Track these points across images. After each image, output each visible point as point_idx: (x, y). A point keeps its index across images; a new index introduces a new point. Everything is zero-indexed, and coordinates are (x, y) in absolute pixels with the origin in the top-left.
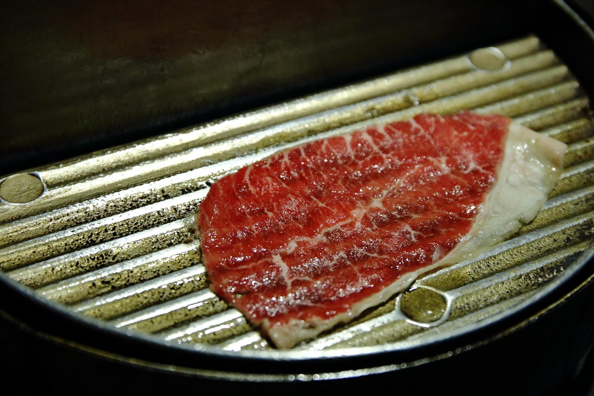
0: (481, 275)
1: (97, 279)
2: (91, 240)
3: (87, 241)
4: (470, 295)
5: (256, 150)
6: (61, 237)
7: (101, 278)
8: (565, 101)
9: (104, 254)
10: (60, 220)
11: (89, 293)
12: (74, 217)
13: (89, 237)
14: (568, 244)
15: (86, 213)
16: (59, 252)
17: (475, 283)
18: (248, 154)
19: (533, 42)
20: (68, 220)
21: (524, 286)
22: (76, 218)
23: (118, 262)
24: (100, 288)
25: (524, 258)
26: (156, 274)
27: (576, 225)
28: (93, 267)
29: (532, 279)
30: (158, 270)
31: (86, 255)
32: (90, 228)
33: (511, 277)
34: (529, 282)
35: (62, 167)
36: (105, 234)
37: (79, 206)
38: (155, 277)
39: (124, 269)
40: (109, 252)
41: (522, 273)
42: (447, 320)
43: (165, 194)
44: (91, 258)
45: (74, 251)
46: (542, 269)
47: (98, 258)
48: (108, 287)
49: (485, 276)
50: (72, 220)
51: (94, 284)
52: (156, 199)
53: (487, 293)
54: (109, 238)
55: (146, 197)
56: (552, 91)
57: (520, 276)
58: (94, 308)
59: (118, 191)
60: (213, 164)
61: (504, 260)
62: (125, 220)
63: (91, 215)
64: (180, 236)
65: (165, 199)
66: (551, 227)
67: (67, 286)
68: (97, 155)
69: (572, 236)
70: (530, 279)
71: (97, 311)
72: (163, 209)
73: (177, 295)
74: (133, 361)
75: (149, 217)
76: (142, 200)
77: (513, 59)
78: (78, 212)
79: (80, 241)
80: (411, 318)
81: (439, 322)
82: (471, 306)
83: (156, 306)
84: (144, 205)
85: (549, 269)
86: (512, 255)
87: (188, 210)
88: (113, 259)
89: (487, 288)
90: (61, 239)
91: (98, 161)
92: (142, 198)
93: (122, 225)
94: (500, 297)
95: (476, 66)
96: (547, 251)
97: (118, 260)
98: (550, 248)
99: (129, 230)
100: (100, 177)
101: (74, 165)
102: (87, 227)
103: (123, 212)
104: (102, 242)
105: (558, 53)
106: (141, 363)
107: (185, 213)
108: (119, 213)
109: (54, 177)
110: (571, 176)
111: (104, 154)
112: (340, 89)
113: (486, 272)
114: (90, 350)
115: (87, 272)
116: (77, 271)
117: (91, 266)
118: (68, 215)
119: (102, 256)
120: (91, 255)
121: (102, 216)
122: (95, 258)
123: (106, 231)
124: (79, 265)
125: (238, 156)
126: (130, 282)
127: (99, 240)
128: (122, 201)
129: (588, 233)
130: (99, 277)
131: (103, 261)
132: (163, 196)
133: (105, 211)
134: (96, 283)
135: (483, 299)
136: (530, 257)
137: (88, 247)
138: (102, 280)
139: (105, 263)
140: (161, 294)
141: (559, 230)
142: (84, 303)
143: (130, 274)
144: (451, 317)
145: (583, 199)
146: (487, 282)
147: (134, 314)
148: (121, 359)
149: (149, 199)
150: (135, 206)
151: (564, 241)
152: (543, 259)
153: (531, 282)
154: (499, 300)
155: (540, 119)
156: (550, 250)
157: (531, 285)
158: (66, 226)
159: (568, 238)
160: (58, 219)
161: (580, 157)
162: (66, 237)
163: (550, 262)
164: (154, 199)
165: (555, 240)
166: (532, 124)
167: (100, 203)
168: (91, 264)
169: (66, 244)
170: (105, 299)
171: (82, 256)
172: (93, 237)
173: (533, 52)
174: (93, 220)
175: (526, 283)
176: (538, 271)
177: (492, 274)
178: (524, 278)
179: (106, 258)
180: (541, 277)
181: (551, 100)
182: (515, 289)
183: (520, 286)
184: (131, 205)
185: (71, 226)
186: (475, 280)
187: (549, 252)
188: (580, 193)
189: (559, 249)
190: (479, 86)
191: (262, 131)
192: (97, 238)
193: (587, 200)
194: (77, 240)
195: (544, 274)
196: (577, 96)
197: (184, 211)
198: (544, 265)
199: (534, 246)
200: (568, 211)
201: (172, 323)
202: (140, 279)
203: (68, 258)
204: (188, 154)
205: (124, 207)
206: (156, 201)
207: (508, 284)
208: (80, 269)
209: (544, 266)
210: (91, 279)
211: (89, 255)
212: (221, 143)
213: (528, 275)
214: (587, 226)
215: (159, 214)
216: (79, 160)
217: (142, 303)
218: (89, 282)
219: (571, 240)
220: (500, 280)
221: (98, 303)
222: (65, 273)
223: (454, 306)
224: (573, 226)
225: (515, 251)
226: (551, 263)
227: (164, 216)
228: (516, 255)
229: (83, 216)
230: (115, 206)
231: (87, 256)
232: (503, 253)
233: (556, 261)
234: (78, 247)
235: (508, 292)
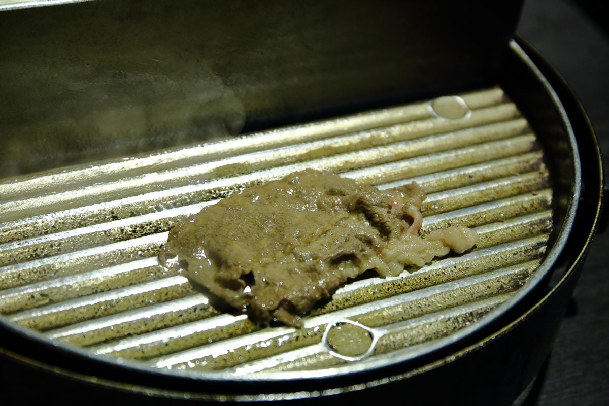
0: (410, 315)
1: (37, 292)
2: (36, 254)
3: (32, 255)
4: (397, 333)
5: (209, 179)
6: (7, 249)
7: (40, 291)
8: (519, 154)
9: (46, 268)
10: (8, 233)
11: (26, 305)
12: (22, 231)
13: (34, 251)
14: (501, 291)
15: (34, 227)
16: (3, 263)
17: (403, 323)
18: (201, 182)
19: (497, 93)
20: (16, 233)
21: (451, 328)
22: (24, 232)
23: (58, 277)
24: (38, 300)
25: (456, 302)
26: (94, 291)
27: (511, 274)
28: (34, 280)
29: (461, 322)
30: (97, 288)
31: (28, 268)
32: (36, 242)
33: (439, 319)
34: (457, 325)
35: (17, 182)
36: (50, 249)
37: (28, 221)
38: (93, 293)
39: (63, 284)
40: (52, 266)
41: (451, 316)
42: (371, 356)
43: (114, 215)
44: (33, 271)
45: (17, 263)
46: (471, 314)
47: (40, 272)
48: (46, 300)
49: (414, 316)
50: (20, 233)
51: (33, 297)
52: (104, 219)
53: (414, 332)
54: (54, 254)
55: (95, 216)
56: (509, 143)
57: (449, 319)
58: (29, 319)
59: (69, 209)
60: (165, 189)
61: (436, 302)
62: (72, 237)
63: (39, 230)
64: (123, 256)
65: (113, 220)
66: (486, 274)
67: (6, 297)
68: (53, 173)
69: (505, 284)
70: (458, 322)
71: (32, 321)
72: (110, 230)
73: (111, 312)
74: (57, 371)
75: (95, 236)
76: (90, 220)
77: (474, 109)
78: (26, 226)
79: (24, 254)
80: (336, 351)
81: (363, 356)
82: (396, 344)
83: (89, 321)
84: (92, 224)
85: (478, 314)
86: (444, 299)
87: (134, 232)
88: (55, 273)
89: (415, 328)
90: (7, 250)
91: (53, 179)
92: (90, 218)
93: (68, 242)
94: (427, 337)
95: (437, 113)
96: (480, 296)
97: (60, 274)
98: (482, 294)
99: (74, 247)
100: (53, 194)
101: (29, 181)
102: (33, 242)
103: (70, 230)
104: (46, 256)
105: (519, 107)
106: (65, 373)
107: (131, 234)
108: (67, 230)
109: (8, 191)
110: (513, 227)
111: (59, 172)
112: (300, 126)
113: (416, 313)
114: (17, 357)
115: (27, 284)
116: (18, 283)
117: (33, 279)
118: (16, 228)
119: (44, 270)
120: (34, 268)
121: (49, 232)
122: (37, 271)
123: (52, 246)
124: (21, 277)
125: (191, 184)
126: (68, 297)
127: (44, 254)
128: (71, 219)
129: (522, 282)
130: (38, 289)
131: (44, 275)
132: (112, 217)
133: (54, 227)
134: (35, 295)
135: (410, 338)
136: (462, 301)
137: (32, 260)
138: (41, 293)
139: (46, 277)
140: (97, 311)
141: (494, 277)
142: (20, 314)
143: (70, 289)
144: (376, 353)
145: (523, 249)
146: (415, 322)
147: (67, 327)
148: (45, 367)
149: (98, 218)
150: (82, 225)
151: (498, 289)
152: (473, 304)
153: (459, 326)
154: (425, 340)
155: (492, 169)
156: (482, 296)
157: (459, 328)
158: (13, 239)
159: (502, 286)
160: (6, 231)
161: (526, 209)
162: (11, 249)
163: (480, 307)
164: (103, 219)
165: (489, 287)
166: (484, 173)
167: (49, 219)
168: (33, 277)
169: (10, 256)
170: (41, 311)
171: (25, 269)
172: (38, 252)
173: (496, 104)
174: (41, 235)
175: (454, 326)
176: (466, 316)
177: (421, 315)
178: (453, 322)
179: (48, 273)
180: (469, 321)
181: (506, 152)
182: (442, 331)
183: (447, 328)
184: (80, 223)
185: (18, 239)
186: (403, 319)
187: (482, 298)
188: (520, 243)
189: (491, 296)
190: (437, 133)
191: (217, 161)
192: (42, 252)
193: (526, 251)
194: (22, 253)
195: (473, 319)
196: (533, 150)
197: (130, 233)
198: (474, 309)
199: (467, 291)
200: (506, 260)
201: (103, 339)
202: (78, 295)
203: (11, 269)
204: (141, 178)
205: (73, 225)
206: (105, 221)
207: (436, 326)
208: (21, 281)
209: (474, 311)
210: (31, 291)
211: (31, 268)
212: (176, 170)
213: (456, 319)
214: (522, 276)
215: (105, 233)
216: (34, 176)
217: (76, 317)
218: (28, 294)
219: (504, 288)
220: (428, 321)
221: (34, 315)
222: (6, 283)
223: (380, 343)
224: (508, 275)
225: (448, 295)
226: (481, 309)
227: (109, 236)
228: (448, 299)
229: (31, 230)
230: (64, 223)
231: (30, 269)
232: (436, 295)
233: (487, 307)
234: (22, 259)
235: (434, 333)
